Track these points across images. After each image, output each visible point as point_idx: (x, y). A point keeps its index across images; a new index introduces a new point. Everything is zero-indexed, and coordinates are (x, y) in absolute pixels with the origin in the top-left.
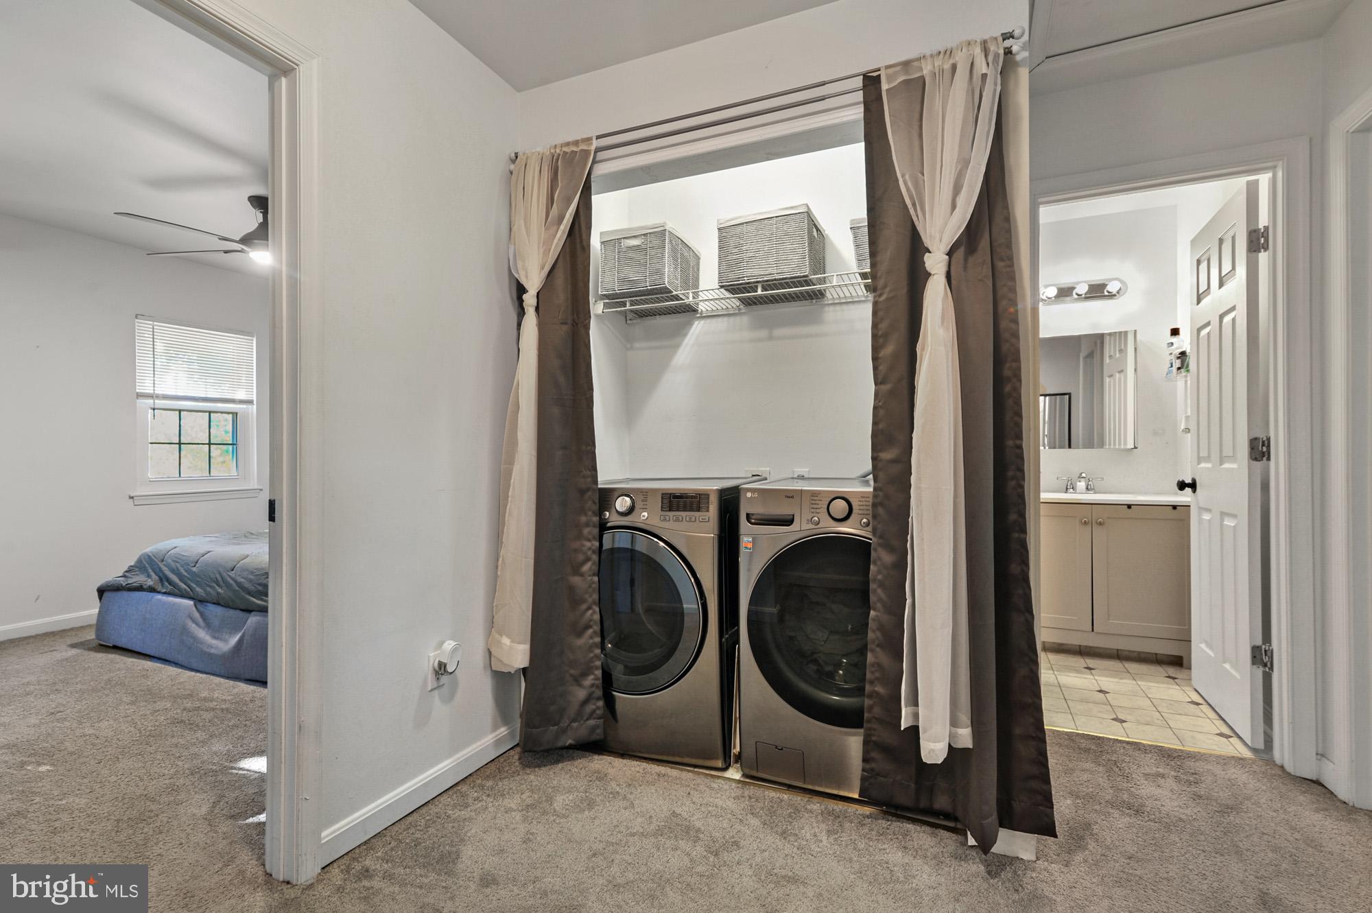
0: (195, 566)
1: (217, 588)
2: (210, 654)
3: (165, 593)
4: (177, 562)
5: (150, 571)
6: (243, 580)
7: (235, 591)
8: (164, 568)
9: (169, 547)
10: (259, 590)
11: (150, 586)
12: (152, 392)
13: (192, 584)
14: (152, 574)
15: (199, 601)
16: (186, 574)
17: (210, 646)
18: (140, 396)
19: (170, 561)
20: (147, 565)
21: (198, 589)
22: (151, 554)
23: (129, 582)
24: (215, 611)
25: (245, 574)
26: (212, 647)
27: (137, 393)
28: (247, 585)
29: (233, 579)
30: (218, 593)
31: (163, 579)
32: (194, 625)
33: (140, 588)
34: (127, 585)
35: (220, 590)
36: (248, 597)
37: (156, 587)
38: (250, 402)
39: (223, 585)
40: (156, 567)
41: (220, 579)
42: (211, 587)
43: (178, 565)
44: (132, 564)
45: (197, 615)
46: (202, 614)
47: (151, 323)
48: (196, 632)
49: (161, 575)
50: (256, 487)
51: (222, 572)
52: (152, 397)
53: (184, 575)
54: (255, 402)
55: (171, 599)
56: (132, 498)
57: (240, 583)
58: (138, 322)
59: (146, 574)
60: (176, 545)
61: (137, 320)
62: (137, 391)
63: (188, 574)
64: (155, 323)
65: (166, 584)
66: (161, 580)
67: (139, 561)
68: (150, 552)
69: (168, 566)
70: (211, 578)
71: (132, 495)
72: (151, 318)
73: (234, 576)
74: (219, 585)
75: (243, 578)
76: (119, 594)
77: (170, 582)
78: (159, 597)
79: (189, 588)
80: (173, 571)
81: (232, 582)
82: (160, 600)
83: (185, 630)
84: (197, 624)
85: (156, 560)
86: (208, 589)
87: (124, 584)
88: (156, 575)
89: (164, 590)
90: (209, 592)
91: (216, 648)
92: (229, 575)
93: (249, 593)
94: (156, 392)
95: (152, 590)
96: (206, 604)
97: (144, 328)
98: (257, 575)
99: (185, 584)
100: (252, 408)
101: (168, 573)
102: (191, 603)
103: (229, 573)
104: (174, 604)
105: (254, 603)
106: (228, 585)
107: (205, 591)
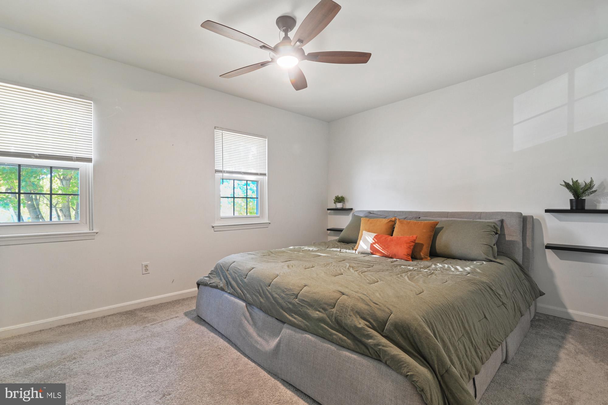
0: (245, 278)
1: (260, 297)
2: (257, 348)
3: (229, 293)
4: (236, 273)
5: (222, 276)
6: (278, 297)
7: (271, 303)
8: (229, 276)
9: (231, 261)
10: (290, 308)
11: (221, 287)
12: (222, 169)
13: (244, 291)
14: (222, 278)
15: (249, 304)
16: (241, 283)
17: (257, 342)
18: (217, 171)
19: (232, 272)
20: (220, 272)
21: (248, 295)
22: (222, 265)
23: (212, 282)
24: (259, 315)
25: (279, 291)
26: (258, 343)
27: (215, 170)
28: (280, 301)
29: (270, 293)
30: (261, 302)
31: (228, 283)
32: (246, 322)
33: (216, 287)
34: (210, 283)
35: (262, 300)
36: (281, 310)
37: (225, 288)
38: (265, 175)
39: (264, 296)
40: (225, 274)
41: (261, 291)
42: (256, 296)
43: (236, 275)
44: (213, 269)
45: (248, 314)
46: (251, 314)
47: (222, 131)
48: (247, 327)
49: (227, 280)
50: (267, 222)
51: (263, 286)
52: (222, 172)
53: (240, 283)
54: (267, 175)
55: (233, 298)
56: (213, 227)
57: (276, 298)
58: (216, 131)
59: (220, 278)
60: (234, 260)
61: (215, 130)
62: (216, 169)
63: (242, 282)
64: (223, 132)
65: (230, 287)
66: (227, 284)
67: (216, 268)
68: (222, 263)
69: (230, 274)
70: (256, 290)
71: (213, 226)
72: (222, 129)
73: (270, 291)
74: (261, 296)
75: (277, 294)
76: (207, 288)
77: (232, 287)
78: (226, 295)
79: (243, 293)
80: (234, 279)
81: (269, 295)
82: (227, 298)
83: (241, 325)
84: (248, 322)
85: (224, 269)
86: (254, 297)
87: (209, 283)
88: (225, 280)
89: (229, 291)
90: (255, 300)
91: (261, 345)
92: (267, 289)
93: (282, 308)
94: (224, 169)
95: (222, 289)
96: (253, 306)
97: (218, 133)
98: (287, 294)
99: (241, 290)
100: (266, 178)
101: (231, 280)
102: (244, 304)
103: (267, 288)
104: (235, 302)
105: (287, 318)
106: (267, 298)
107: (252, 298)
